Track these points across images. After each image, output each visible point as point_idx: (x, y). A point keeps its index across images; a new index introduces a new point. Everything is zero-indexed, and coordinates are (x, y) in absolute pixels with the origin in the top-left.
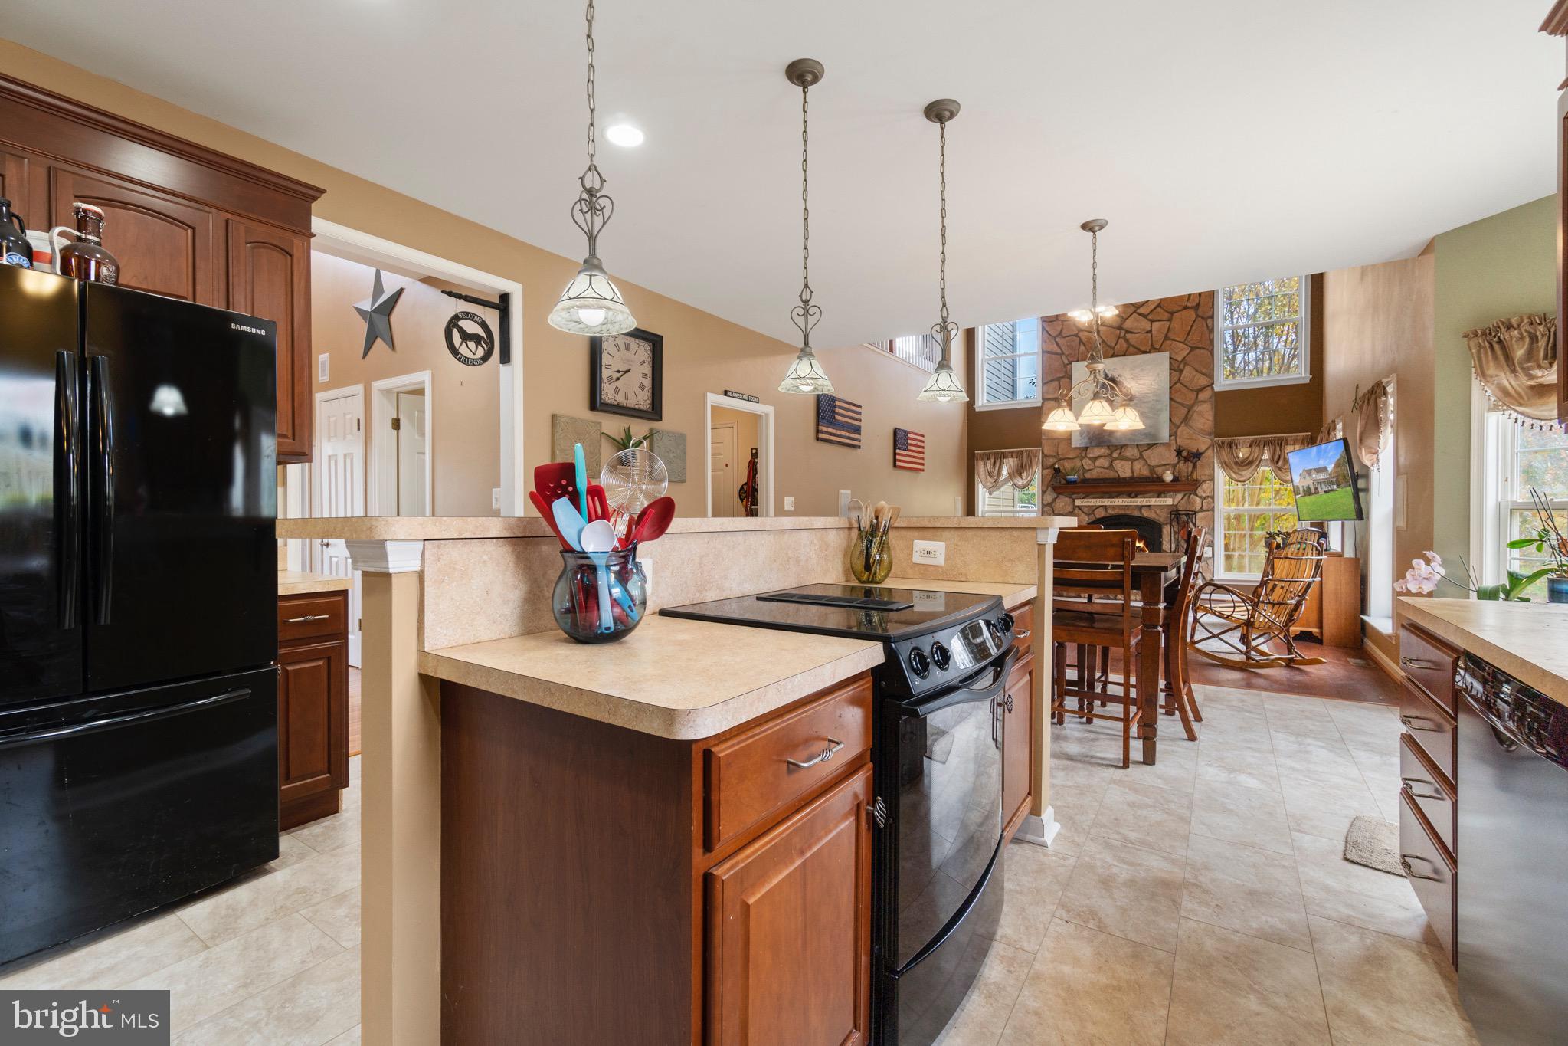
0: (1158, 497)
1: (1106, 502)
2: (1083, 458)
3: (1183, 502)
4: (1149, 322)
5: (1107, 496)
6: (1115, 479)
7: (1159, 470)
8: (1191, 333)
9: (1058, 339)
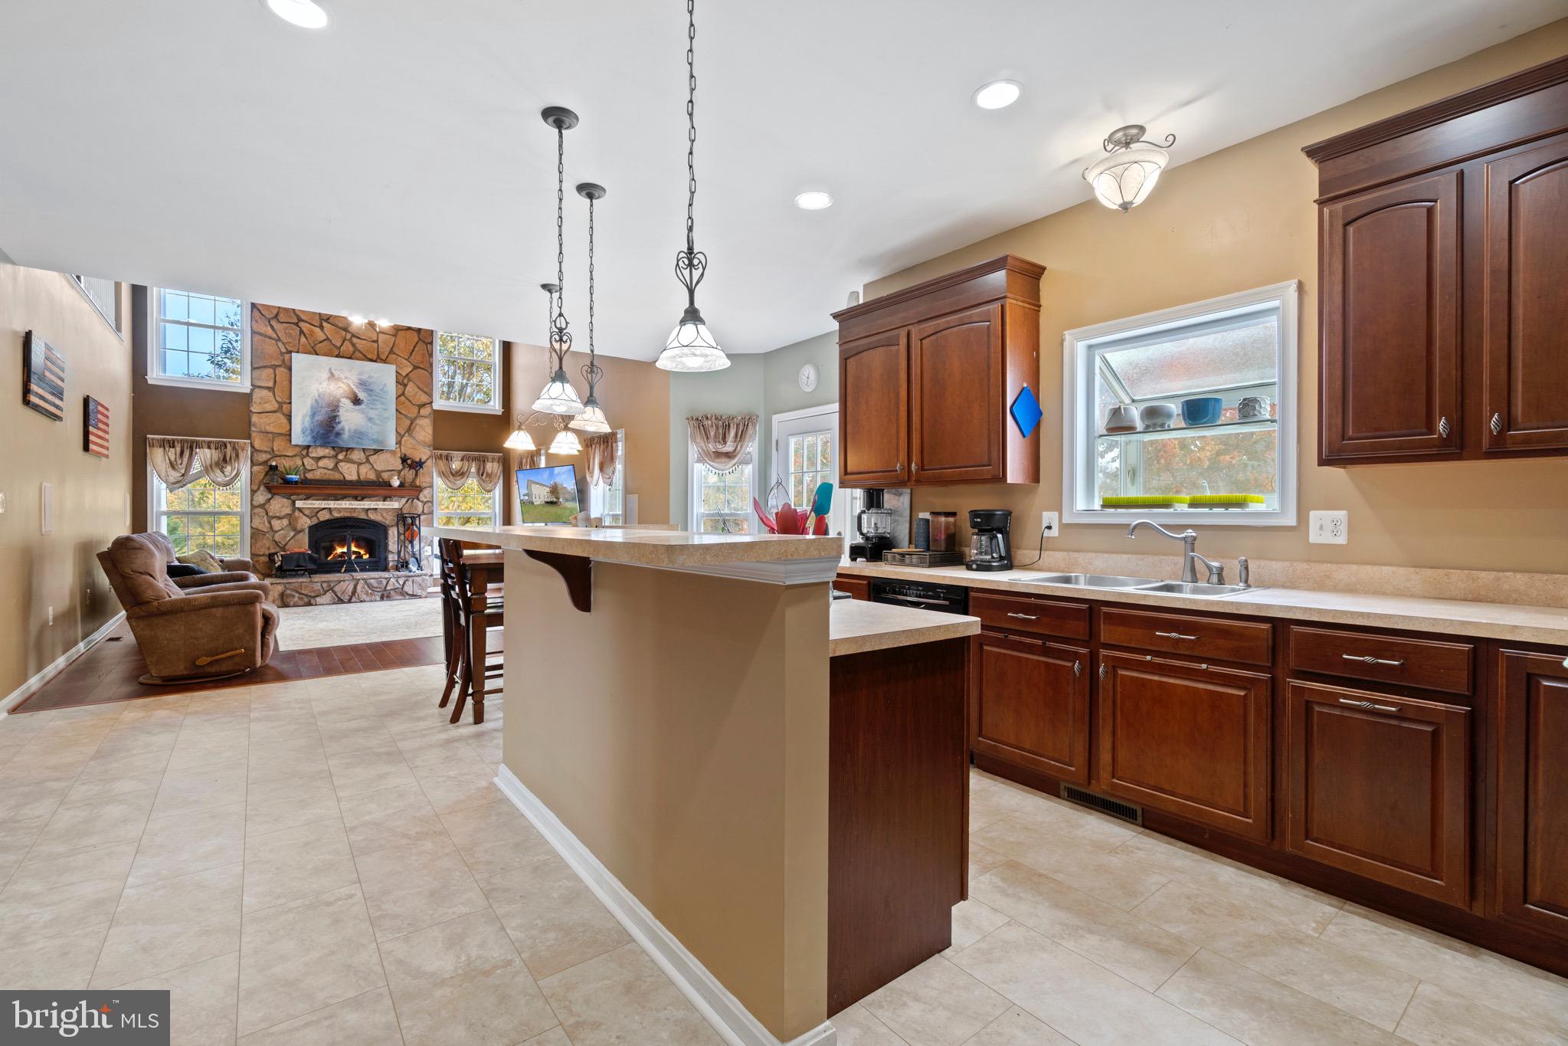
0: (384, 501)
1: (332, 504)
2: (305, 457)
3: (407, 505)
4: (376, 333)
5: (333, 498)
6: (339, 481)
7: (385, 476)
8: (414, 353)
9: (273, 323)
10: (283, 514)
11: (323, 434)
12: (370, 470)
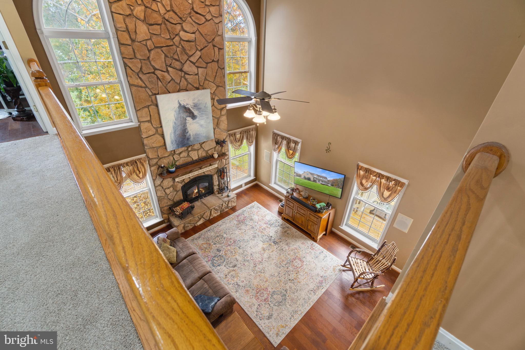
0: (211, 165)
2: (174, 155)
3: (220, 163)
4: (196, 68)
5: (190, 172)
6: (191, 161)
7: (210, 153)
8: (216, 78)
9: (141, 75)
10: (170, 186)
11: (182, 141)
12: (203, 151)
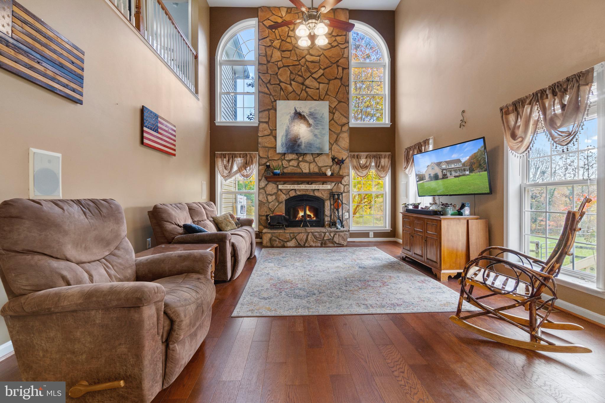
0: (323, 185)
1: (296, 187)
2: (283, 160)
3: (335, 187)
4: (318, 84)
5: (296, 183)
6: (300, 173)
7: (323, 169)
8: (338, 93)
9: (268, 85)
10: (273, 193)
11: (292, 146)
12: (315, 166)
